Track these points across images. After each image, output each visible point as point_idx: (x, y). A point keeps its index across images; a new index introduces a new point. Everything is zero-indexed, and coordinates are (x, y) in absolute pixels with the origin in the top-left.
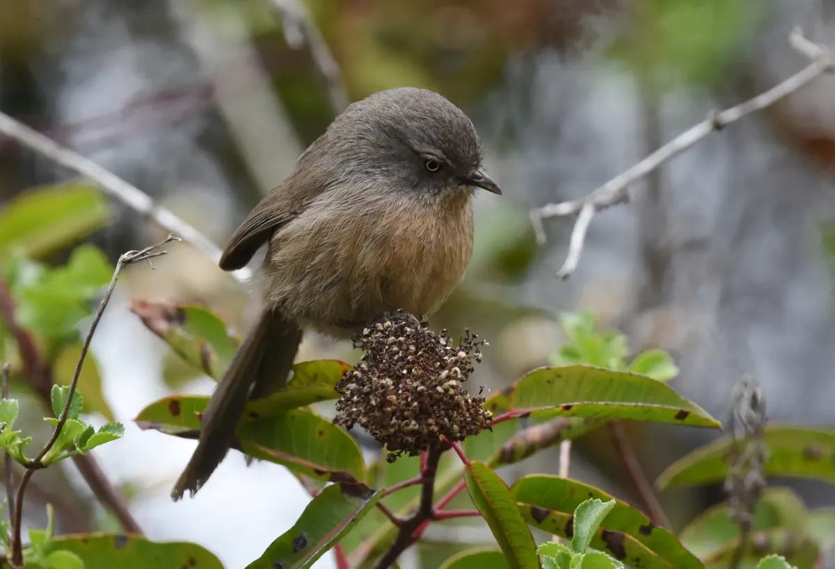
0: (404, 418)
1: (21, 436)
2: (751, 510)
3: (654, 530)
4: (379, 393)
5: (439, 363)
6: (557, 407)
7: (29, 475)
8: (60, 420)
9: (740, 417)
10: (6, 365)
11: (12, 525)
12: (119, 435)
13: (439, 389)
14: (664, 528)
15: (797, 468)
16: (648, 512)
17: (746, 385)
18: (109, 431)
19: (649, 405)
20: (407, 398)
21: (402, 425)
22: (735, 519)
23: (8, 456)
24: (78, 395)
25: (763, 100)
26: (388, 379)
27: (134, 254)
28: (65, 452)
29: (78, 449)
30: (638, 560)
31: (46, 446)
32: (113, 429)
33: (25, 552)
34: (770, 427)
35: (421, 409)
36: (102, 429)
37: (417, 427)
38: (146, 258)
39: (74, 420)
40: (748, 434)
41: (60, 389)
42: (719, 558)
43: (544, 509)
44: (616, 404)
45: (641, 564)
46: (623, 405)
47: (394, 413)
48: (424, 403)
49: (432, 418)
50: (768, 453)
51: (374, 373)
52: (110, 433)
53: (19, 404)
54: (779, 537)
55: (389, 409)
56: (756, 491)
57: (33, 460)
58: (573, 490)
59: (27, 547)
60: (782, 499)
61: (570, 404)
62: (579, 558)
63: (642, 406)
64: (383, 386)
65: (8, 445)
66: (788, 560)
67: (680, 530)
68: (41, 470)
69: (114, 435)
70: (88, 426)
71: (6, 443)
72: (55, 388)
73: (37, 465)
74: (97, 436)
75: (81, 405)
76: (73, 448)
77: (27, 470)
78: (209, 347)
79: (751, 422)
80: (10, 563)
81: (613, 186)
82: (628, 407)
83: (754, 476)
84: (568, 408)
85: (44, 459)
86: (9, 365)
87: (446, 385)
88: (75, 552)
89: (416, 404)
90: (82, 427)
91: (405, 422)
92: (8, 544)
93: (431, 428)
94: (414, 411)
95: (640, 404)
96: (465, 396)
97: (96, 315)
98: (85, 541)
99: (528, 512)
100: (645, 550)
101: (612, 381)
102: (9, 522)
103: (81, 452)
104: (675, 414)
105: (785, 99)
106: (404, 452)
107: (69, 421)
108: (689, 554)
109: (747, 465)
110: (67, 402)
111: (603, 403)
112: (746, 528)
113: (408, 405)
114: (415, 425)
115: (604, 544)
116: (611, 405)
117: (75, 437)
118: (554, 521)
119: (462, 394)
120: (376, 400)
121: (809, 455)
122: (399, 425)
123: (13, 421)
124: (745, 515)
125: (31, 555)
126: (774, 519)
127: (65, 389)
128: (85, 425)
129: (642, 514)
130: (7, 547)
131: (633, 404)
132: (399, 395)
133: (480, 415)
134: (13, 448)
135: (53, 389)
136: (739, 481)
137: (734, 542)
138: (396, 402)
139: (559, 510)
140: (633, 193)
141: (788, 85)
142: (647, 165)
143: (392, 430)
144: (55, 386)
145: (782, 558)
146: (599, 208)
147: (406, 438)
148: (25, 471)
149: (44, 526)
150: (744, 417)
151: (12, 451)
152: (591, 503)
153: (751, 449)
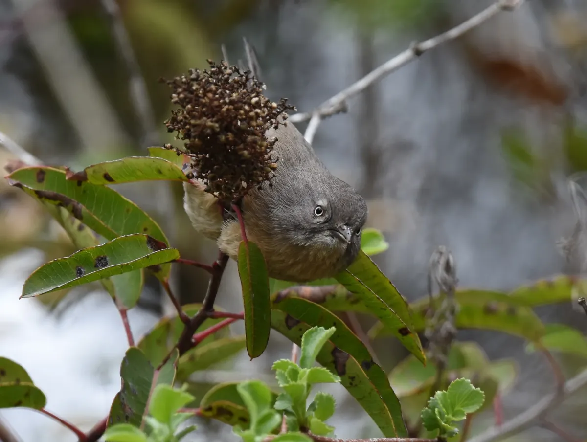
2: (445, 352)
3: (373, 366)
9: (436, 278)
15: (479, 322)
17: (441, 253)
22: (433, 359)
25: (454, 33)
30: (353, 378)
34: (459, 289)
40: (442, 292)
50: (458, 307)
54: (467, 375)
56: (450, 337)
62: (305, 371)
66: (473, 382)
79: (445, 283)
81: (335, 100)
83: (448, 326)
105: (472, 31)
109: (442, 317)
112: (441, 367)
121: (489, 311)
124: (441, 357)
126: (462, 362)
136: (437, 331)
137: (432, 380)
140: (350, 105)
141: (475, 21)
142: (362, 84)
145: (469, 380)
146: (323, 117)
150: (439, 280)
152: (316, 330)
153: (445, 304)
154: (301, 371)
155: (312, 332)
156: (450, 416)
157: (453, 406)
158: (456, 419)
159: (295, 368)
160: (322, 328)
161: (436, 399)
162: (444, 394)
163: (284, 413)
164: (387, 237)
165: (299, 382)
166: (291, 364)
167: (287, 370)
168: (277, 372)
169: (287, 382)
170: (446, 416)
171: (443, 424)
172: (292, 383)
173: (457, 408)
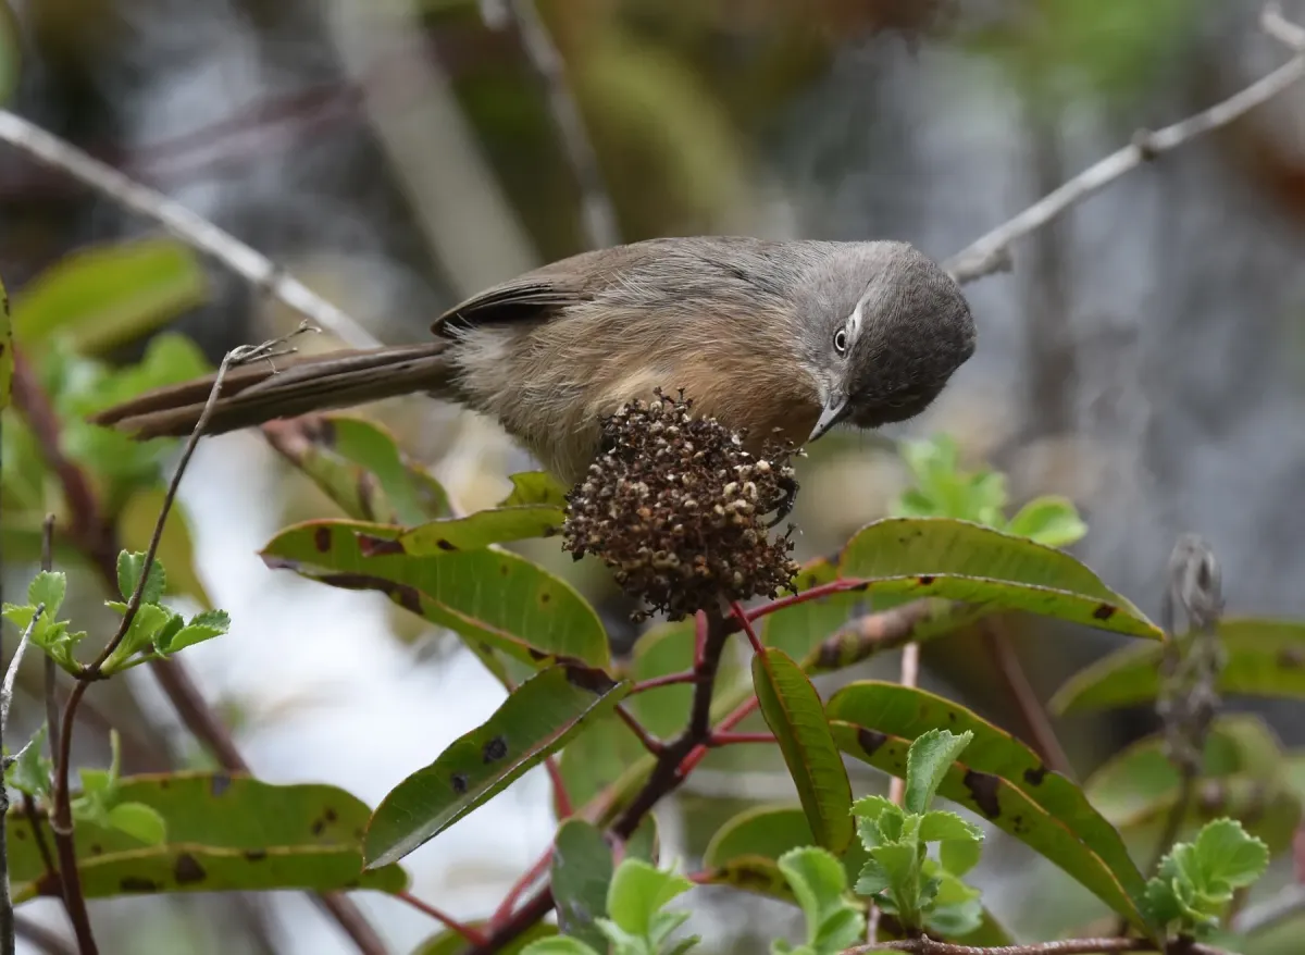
0: (657, 548)
1: (69, 629)
2: (1198, 743)
3: (1047, 778)
4: (625, 501)
5: (724, 471)
6: (910, 578)
7: (81, 689)
8: (129, 606)
9: (1181, 599)
10: (48, 516)
11: (56, 766)
12: (221, 631)
13: (719, 509)
14: (1062, 774)
15: (1269, 683)
16: (1039, 749)
17: (1191, 550)
18: (206, 622)
19: (1055, 590)
20: (665, 516)
21: (654, 557)
22: (1173, 758)
23: (49, 661)
24: (160, 567)
25: (1219, 114)
26: (642, 484)
27: (247, 350)
28: (138, 656)
29: (157, 650)
30: (1018, 820)
31: (107, 647)
32: (213, 621)
33: (75, 805)
34: (1228, 617)
35: (687, 538)
36: (196, 621)
37: (677, 564)
38: (266, 358)
39: (152, 606)
40: (1193, 625)
41: (131, 556)
42: (1147, 819)
43: (878, 733)
44: (1001, 584)
45: (1022, 827)
46: (1013, 586)
47: (643, 535)
48: (693, 529)
49: (704, 556)
50: (1224, 656)
51: (622, 472)
52: (206, 627)
53: (67, 579)
54: (1240, 788)
55: (636, 528)
56: (1207, 714)
57: (87, 667)
58: (926, 708)
59: (79, 795)
60: (1247, 732)
61: (931, 575)
62: (915, 820)
63: (1043, 590)
64: (633, 493)
65: (49, 644)
66: (1245, 826)
67: (1086, 775)
68: (100, 682)
69: (214, 630)
70: (173, 614)
71: (47, 640)
72: (123, 556)
73: (94, 675)
74: (186, 632)
75: (163, 582)
76: (150, 649)
77: (78, 681)
78: (371, 478)
79: (1198, 607)
80: (52, 823)
81: (985, 246)
82: (1020, 589)
83: (1203, 692)
84: (926, 581)
85: (105, 665)
86: (54, 517)
87: (731, 507)
88: (153, 805)
89: (679, 526)
90: (163, 616)
91: (658, 553)
92: (49, 794)
93: (699, 569)
94: (676, 539)
95: (1039, 587)
96: (760, 533)
97: (188, 445)
98: (165, 784)
99: (853, 736)
100: (1030, 805)
101: (999, 549)
102: (50, 760)
103: (161, 655)
104: (1093, 608)
106: (659, 611)
107: (144, 607)
108: (1098, 817)
109: (1192, 674)
110: (141, 576)
111: (983, 579)
112: (1189, 772)
113: (668, 526)
114: (674, 561)
115: (967, 792)
116: (994, 583)
117: (153, 632)
118: (892, 752)
119: (755, 528)
120: (618, 511)
121: (1287, 662)
122: (650, 557)
123: (58, 605)
124: (1188, 752)
125: (83, 809)
126: (1233, 761)
127: (139, 558)
128: (168, 613)
129: (1031, 751)
130: (48, 799)
131: (1029, 585)
132: (655, 509)
133: (781, 566)
134: (57, 648)
135: (119, 558)
136: (1180, 700)
137: (1170, 796)
138: (648, 519)
139: (902, 736)
140: (1015, 254)
142: (1038, 213)
143: (638, 563)
144: (123, 552)
145: (1238, 824)
147: (658, 577)
148: (75, 683)
149: (106, 763)
150: (1188, 602)
151: (55, 652)
152: (936, 737)
153: (1196, 651)
154: (907, 818)
155: (927, 739)
156: (1202, 894)
157: (1207, 873)
158: (1214, 899)
159: (896, 813)
160: (948, 731)
161: (1173, 860)
162: (1189, 851)
163: (872, 900)
164: (1084, 514)
165: (902, 843)
166: (886, 806)
167: (880, 816)
168: (859, 823)
169: (880, 841)
170: (1193, 893)
171: (1188, 909)
172: (888, 843)
173: (1215, 878)
